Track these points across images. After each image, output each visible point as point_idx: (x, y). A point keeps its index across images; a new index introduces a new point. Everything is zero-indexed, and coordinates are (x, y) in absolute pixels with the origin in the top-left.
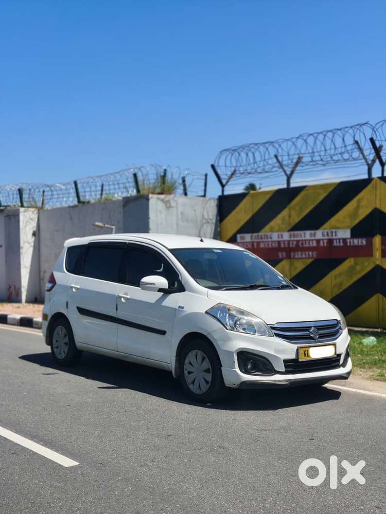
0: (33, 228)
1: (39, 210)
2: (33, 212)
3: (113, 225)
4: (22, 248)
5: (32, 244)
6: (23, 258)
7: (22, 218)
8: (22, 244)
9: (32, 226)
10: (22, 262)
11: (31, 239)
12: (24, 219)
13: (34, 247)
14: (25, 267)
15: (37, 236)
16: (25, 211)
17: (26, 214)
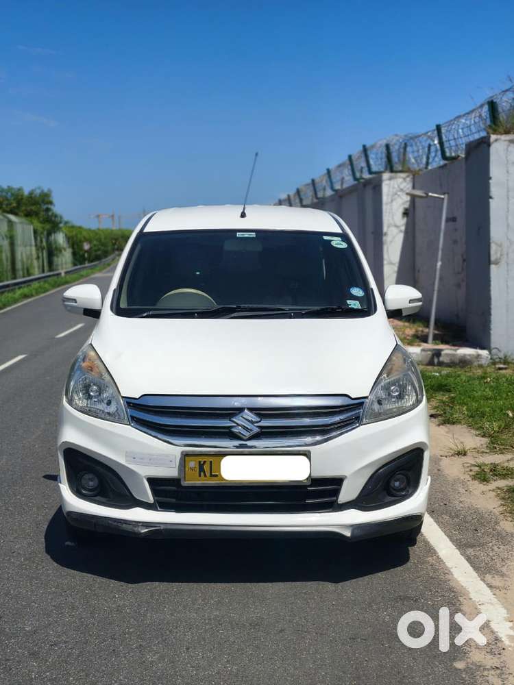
0: (403, 204)
1: (414, 175)
2: (404, 179)
3: (444, 194)
4: (386, 234)
5: (403, 228)
6: (387, 251)
7: (386, 188)
8: (385, 229)
9: (402, 202)
10: (385, 256)
11: (401, 222)
12: (389, 191)
13: (406, 232)
14: (391, 263)
15: (410, 214)
16: (390, 179)
17: (392, 182)
